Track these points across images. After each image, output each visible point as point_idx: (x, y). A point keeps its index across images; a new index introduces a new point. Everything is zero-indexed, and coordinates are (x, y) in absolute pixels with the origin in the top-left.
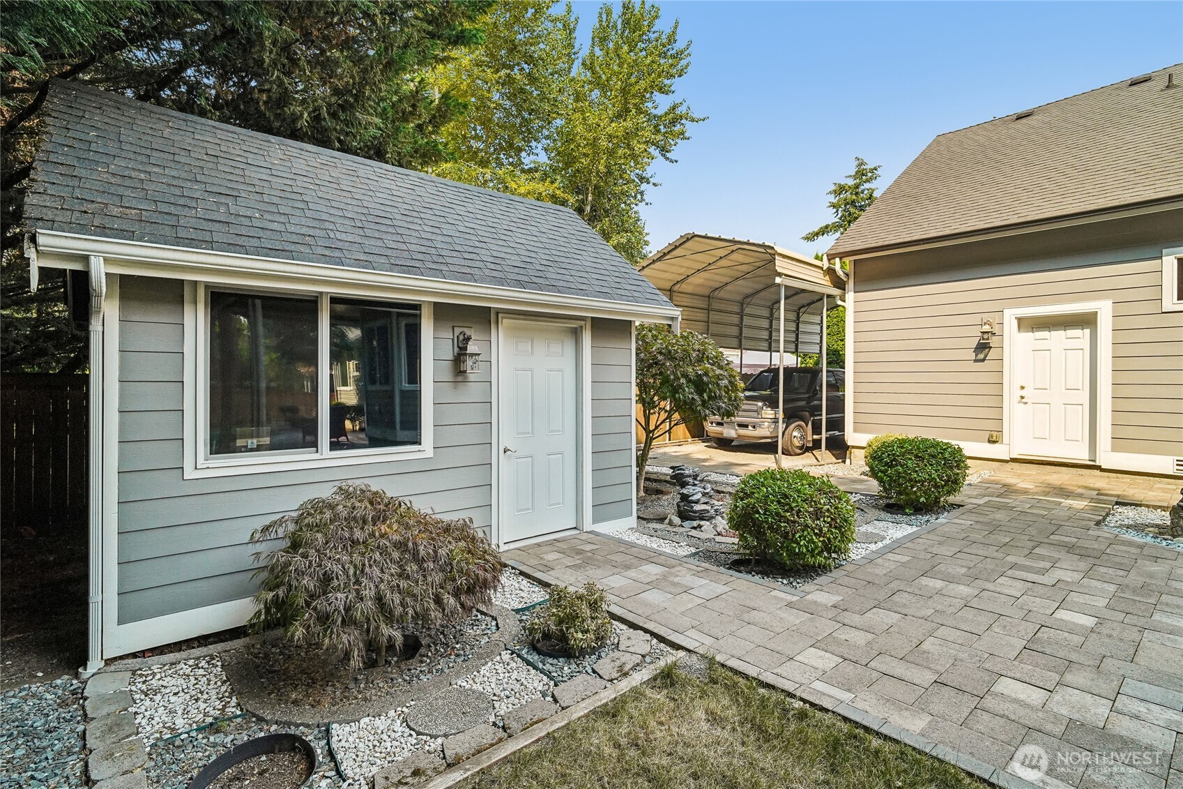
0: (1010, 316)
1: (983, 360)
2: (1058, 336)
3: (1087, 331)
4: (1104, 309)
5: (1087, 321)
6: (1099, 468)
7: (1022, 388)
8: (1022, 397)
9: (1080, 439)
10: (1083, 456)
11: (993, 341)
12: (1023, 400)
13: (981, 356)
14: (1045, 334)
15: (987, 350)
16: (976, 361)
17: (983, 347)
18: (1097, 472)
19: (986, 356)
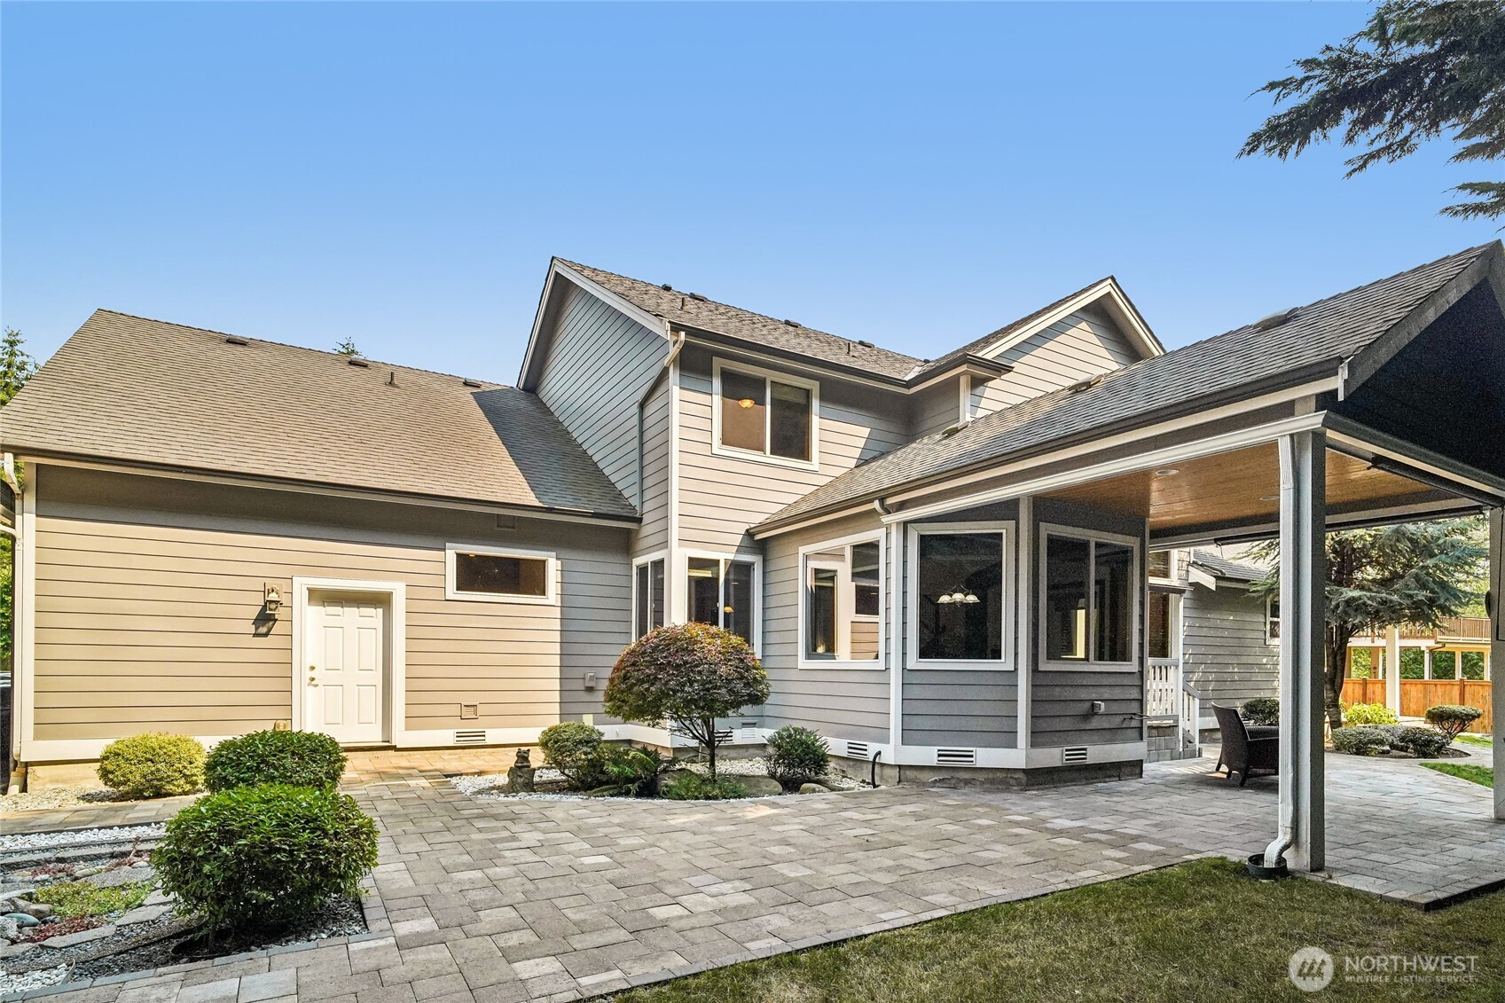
0: (301, 585)
1: (266, 635)
2: (351, 613)
3: (380, 611)
4: (398, 590)
5: (380, 600)
6: (394, 748)
7: (313, 668)
8: (313, 679)
9: (374, 721)
10: (376, 738)
11: (280, 613)
12: (313, 682)
13: (263, 630)
14: (338, 610)
15: (271, 623)
16: (255, 635)
17: (265, 618)
18: (391, 753)
19: (270, 630)
